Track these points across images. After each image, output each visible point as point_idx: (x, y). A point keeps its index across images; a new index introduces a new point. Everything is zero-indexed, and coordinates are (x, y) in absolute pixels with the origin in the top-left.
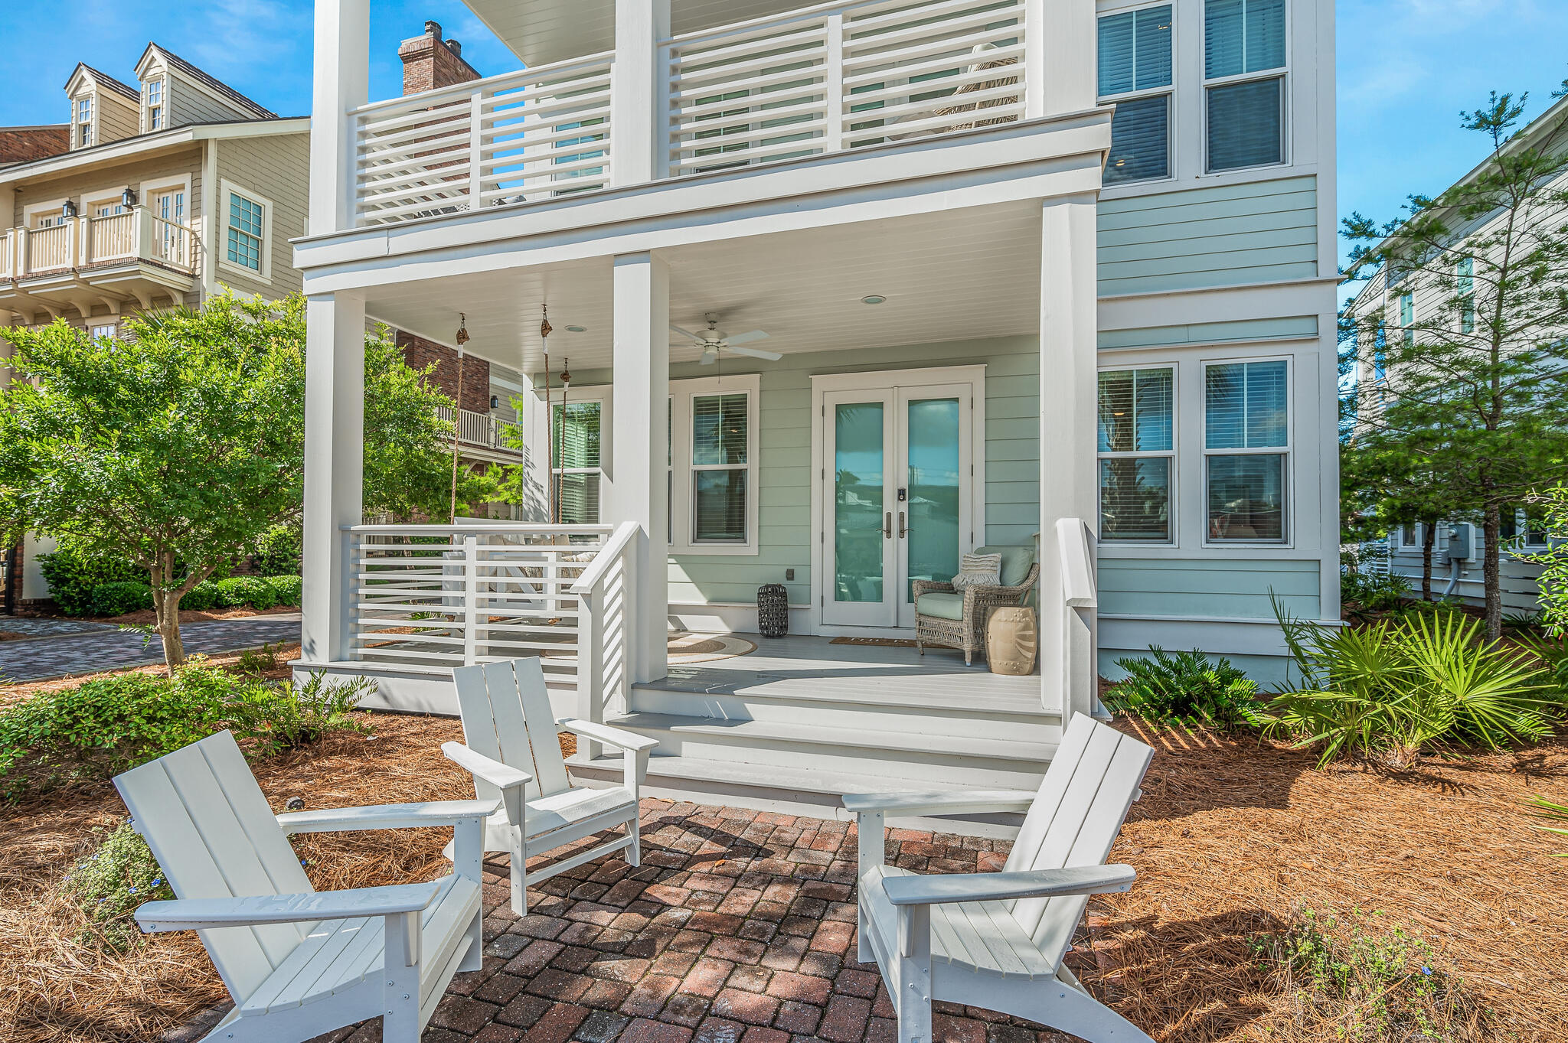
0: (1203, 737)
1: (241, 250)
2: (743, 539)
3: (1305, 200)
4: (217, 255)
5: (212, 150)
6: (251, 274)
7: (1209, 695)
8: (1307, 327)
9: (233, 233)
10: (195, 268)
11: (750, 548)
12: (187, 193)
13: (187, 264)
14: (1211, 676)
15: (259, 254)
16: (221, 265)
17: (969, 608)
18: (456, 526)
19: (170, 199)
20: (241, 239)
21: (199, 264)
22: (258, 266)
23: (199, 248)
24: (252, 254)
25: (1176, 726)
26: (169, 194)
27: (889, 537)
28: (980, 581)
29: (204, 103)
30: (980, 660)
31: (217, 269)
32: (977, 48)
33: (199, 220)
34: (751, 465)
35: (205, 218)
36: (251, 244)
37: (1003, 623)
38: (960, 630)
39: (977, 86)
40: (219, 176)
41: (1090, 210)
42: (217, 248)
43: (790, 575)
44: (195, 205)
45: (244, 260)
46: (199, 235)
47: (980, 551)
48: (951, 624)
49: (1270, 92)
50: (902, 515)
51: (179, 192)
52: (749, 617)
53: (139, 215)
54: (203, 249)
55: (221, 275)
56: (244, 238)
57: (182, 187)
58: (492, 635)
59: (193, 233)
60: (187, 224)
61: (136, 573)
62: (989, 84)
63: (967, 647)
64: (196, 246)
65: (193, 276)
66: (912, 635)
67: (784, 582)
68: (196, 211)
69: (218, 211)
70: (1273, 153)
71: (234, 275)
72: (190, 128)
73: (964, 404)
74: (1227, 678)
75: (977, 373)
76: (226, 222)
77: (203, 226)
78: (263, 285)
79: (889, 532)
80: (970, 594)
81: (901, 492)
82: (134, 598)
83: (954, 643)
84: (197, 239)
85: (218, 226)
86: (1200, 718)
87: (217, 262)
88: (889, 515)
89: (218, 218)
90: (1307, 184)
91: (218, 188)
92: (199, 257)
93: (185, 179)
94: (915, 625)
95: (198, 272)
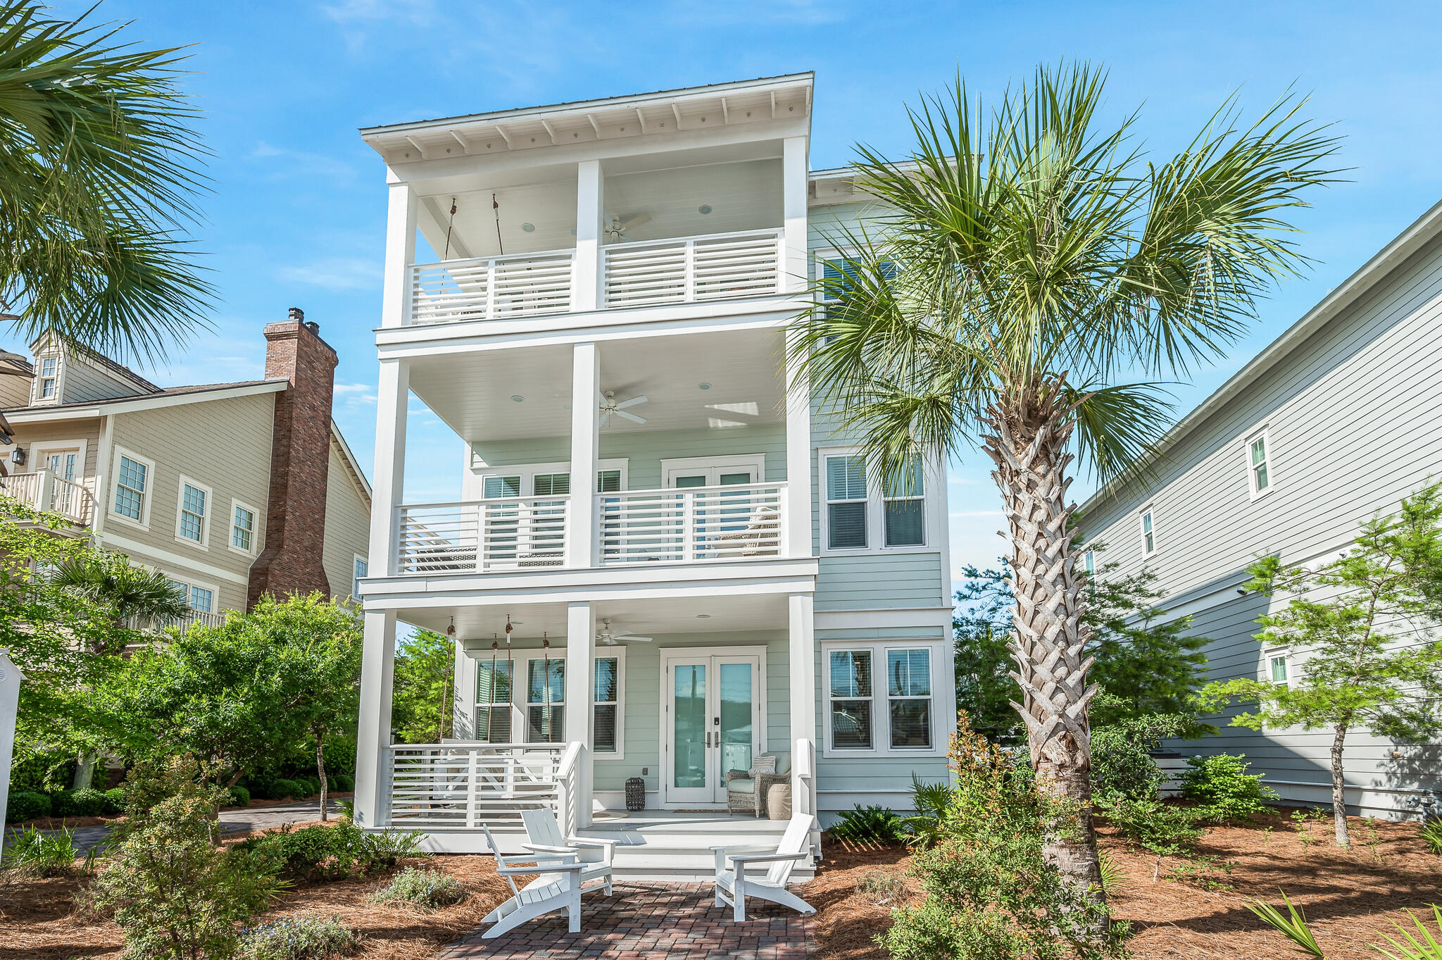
0: (875, 846)
1: (126, 503)
2: (614, 749)
3: (934, 565)
4: (107, 509)
5: (110, 423)
6: (132, 522)
7: (878, 825)
8: (937, 632)
9: (121, 489)
10: (85, 519)
11: (618, 754)
12: (82, 454)
13: (78, 516)
14: (881, 817)
15: (140, 506)
16: (109, 517)
17: (758, 786)
18: (442, 745)
19: (60, 459)
20: (127, 494)
21: (89, 516)
22: (139, 516)
23: (91, 503)
24: (134, 506)
25: (863, 843)
26: (61, 455)
27: (709, 746)
28: (764, 772)
29: (108, 384)
30: (764, 815)
31: (107, 521)
32: (759, 509)
33: (94, 479)
34: (620, 703)
35: (99, 478)
36: (135, 497)
37: (775, 792)
38: (753, 798)
39: (759, 527)
40: (114, 443)
41: (811, 599)
42: (108, 502)
43: (645, 771)
44: (89, 466)
45: (127, 512)
46: (91, 491)
47: (764, 755)
48: (748, 796)
49: (916, 507)
50: (717, 734)
51: (71, 453)
52: (620, 799)
53: (43, 477)
54: (95, 504)
55: (109, 526)
56: (129, 493)
57: (77, 450)
58: (483, 807)
59: (86, 489)
60: (79, 481)
61: (31, 785)
62: (765, 526)
63: (757, 808)
64: (87, 501)
65: (83, 526)
66: (725, 807)
67: (642, 777)
68: (90, 470)
69: (111, 472)
70: (918, 539)
71: (119, 524)
72: (98, 406)
73: (754, 667)
74: (888, 818)
75: (762, 650)
76: (116, 480)
77: (96, 484)
78: (142, 532)
79: (709, 744)
80: (758, 779)
81: (717, 720)
82: (37, 806)
83: (750, 806)
84: (89, 494)
85: (109, 484)
86: (875, 838)
87: (107, 514)
88: (709, 734)
89: (110, 478)
90: (935, 557)
91: (113, 453)
92: (90, 510)
93: (82, 444)
94: (727, 798)
95: (87, 523)
